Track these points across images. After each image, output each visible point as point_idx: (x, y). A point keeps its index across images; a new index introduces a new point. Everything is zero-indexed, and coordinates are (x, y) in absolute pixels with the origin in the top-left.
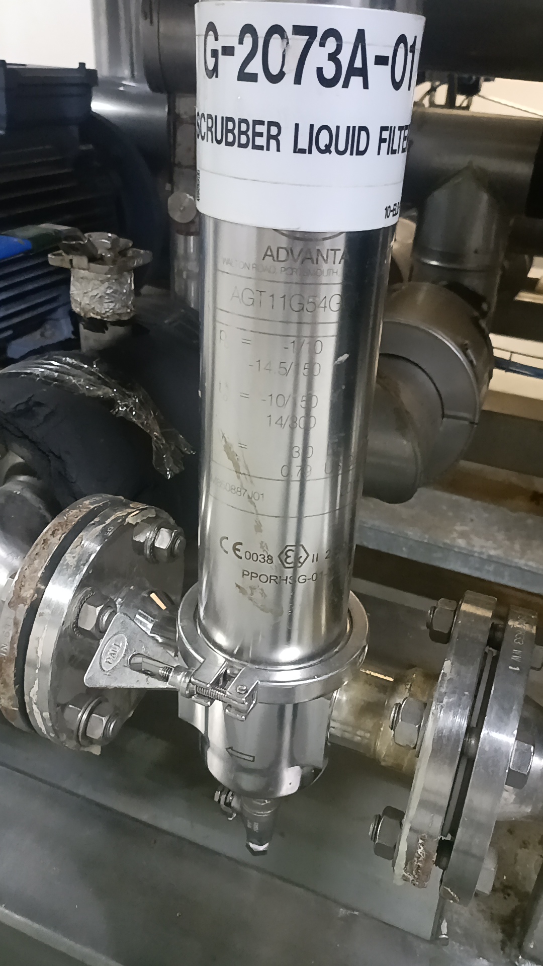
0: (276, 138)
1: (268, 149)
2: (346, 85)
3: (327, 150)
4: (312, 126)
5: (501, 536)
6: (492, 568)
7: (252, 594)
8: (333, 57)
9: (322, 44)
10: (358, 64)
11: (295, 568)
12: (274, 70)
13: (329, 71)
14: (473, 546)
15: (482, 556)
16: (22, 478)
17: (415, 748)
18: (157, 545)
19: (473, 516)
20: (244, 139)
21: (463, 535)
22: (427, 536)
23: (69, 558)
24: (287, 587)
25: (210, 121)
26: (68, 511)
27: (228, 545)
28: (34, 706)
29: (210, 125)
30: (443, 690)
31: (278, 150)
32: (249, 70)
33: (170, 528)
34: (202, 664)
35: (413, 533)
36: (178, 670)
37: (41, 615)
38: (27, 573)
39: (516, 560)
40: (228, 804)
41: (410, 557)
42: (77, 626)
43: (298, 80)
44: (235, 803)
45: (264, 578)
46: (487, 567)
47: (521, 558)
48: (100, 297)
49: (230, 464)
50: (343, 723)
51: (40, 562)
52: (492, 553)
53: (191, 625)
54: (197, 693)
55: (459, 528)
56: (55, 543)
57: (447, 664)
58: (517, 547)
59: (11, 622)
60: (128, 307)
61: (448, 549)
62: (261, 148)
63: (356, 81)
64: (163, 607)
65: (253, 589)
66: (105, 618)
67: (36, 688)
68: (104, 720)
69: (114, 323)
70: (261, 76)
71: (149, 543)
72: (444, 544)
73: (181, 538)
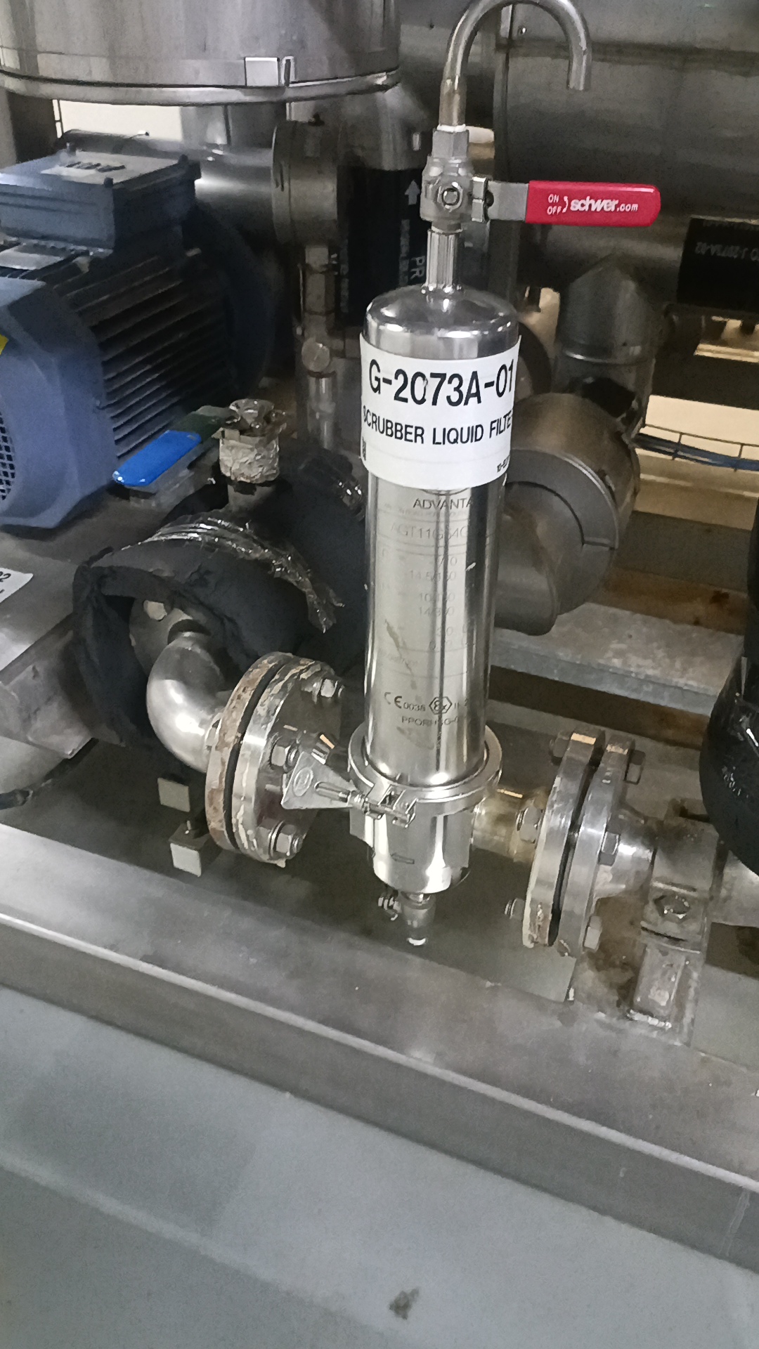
0: (421, 435)
1: (416, 441)
2: (466, 403)
3: (456, 441)
4: (444, 430)
5: (660, 654)
6: (650, 688)
7: (410, 734)
8: (457, 389)
9: (450, 382)
10: (474, 390)
11: (440, 713)
12: (419, 397)
13: (455, 398)
14: (630, 666)
15: (639, 677)
16: (187, 634)
17: (534, 842)
18: (323, 694)
19: (632, 633)
20: (399, 435)
21: (619, 654)
22: (579, 656)
23: (260, 710)
24: (435, 727)
25: (374, 417)
26: (252, 671)
27: (391, 698)
28: (240, 827)
29: (374, 420)
30: (554, 799)
31: (422, 442)
32: (402, 395)
33: (333, 680)
34: (372, 788)
35: (564, 654)
36: (354, 794)
37: (243, 755)
38: (228, 722)
39: (675, 680)
40: (391, 907)
41: (562, 680)
42: (270, 763)
43: (434, 403)
44: (396, 906)
45: (418, 722)
46: (645, 688)
47: (682, 677)
48: (250, 463)
49: (391, 640)
50: (484, 831)
51: (237, 715)
52: (650, 672)
53: (361, 758)
54: (370, 810)
55: (615, 645)
56: (247, 697)
57: (558, 780)
58: (678, 665)
59: (219, 761)
60: (274, 469)
61: (602, 670)
62: (411, 441)
63: (473, 400)
64: (332, 746)
65: (410, 730)
66: (293, 756)
67: (241, 812)
68: (290, 837)
69: (262, 485)
70: (410, 399)
71: (317, 693)
72: (599, 664)
73: (343, 687)
